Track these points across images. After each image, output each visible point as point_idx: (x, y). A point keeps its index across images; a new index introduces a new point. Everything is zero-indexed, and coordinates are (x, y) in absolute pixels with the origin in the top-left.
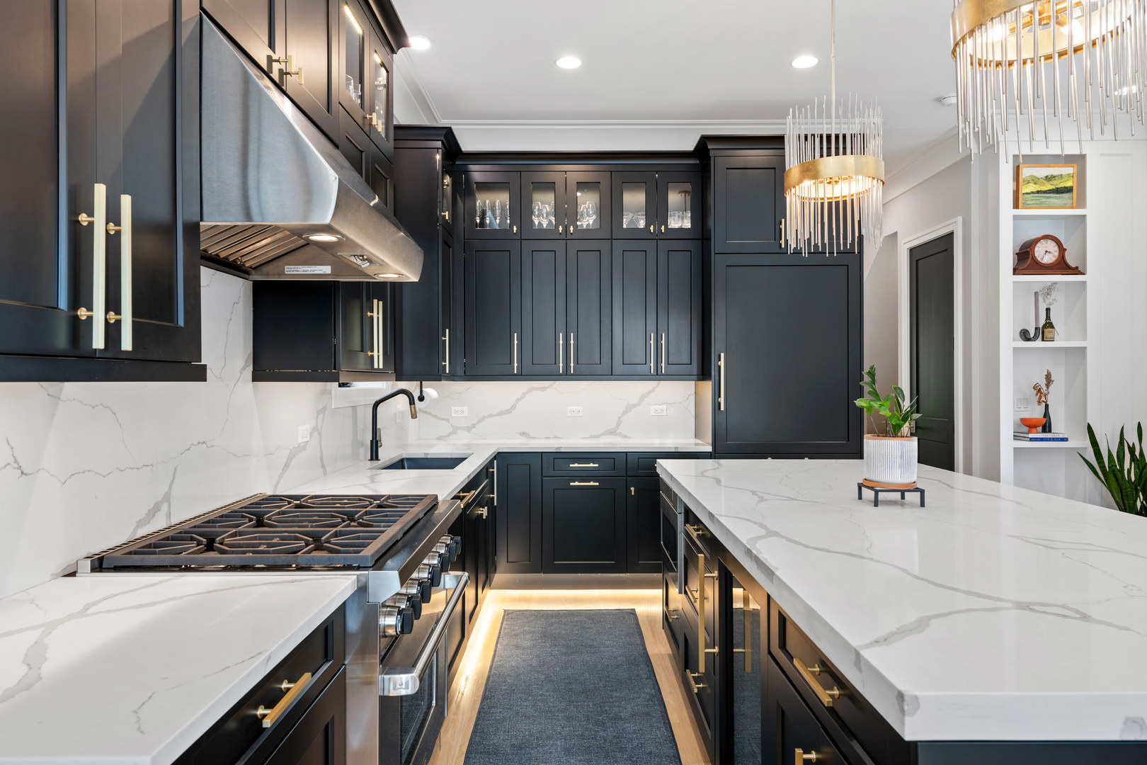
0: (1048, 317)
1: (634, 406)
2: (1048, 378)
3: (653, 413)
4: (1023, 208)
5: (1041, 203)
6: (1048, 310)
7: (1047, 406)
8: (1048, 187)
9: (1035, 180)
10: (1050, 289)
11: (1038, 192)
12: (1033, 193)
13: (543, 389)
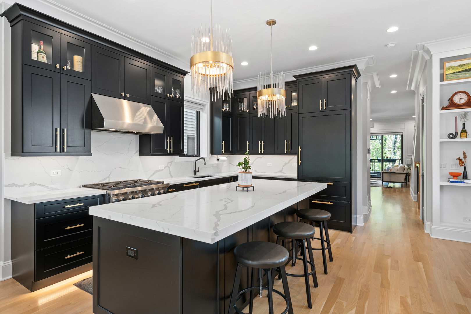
0: (464, 127)
1: (287, 163)
2: (465, 154)
3: (293, 166)
4: (446, 81)
5: (456, 77)
6: (464, 124)
7: (465, 168)
8: (461, 69)
9: (453, 68)
10: (465, 115)
11: (455, 73)
12: (452, 73)
13: (261, 158)
